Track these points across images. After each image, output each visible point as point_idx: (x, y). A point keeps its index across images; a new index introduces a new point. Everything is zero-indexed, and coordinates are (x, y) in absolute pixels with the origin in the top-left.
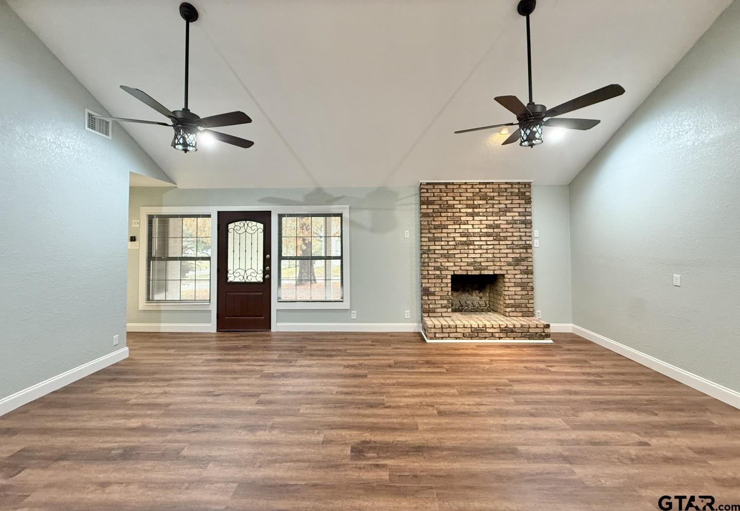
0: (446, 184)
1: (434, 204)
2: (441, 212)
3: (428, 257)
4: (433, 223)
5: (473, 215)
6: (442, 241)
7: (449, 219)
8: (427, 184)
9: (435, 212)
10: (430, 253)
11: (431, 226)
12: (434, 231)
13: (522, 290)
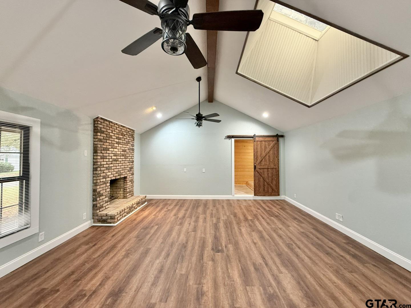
0: (110, 122)
1: (104, 133)
2: (107, 140)
3: (101, 170)
4: (103, 146)
5: (118, 143)
6: (107, 159)
7: (110, 145)
8: (102, 119)
9: (104, 139)
10: (101, 167)
11: (102, 148)
12: (103, 152)
13: (131, 183)
